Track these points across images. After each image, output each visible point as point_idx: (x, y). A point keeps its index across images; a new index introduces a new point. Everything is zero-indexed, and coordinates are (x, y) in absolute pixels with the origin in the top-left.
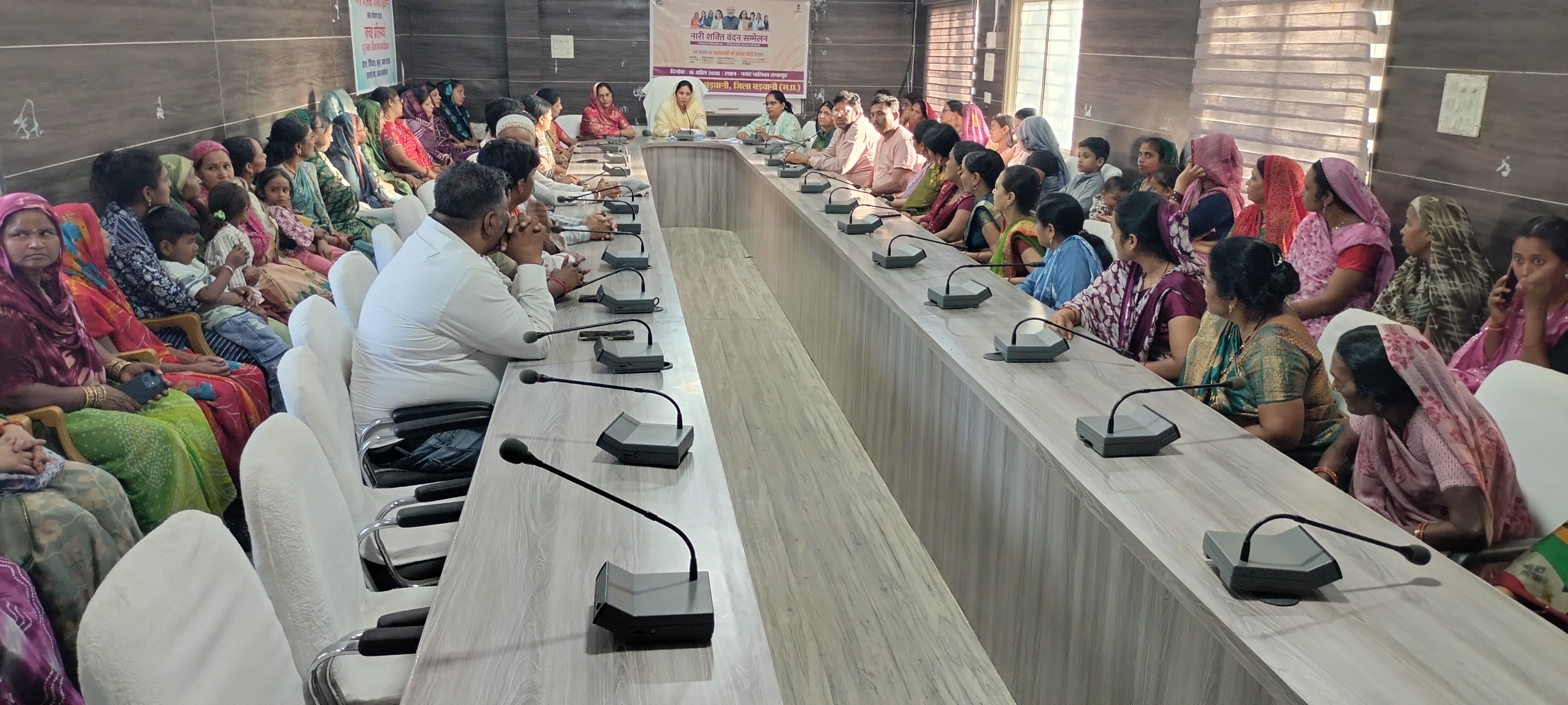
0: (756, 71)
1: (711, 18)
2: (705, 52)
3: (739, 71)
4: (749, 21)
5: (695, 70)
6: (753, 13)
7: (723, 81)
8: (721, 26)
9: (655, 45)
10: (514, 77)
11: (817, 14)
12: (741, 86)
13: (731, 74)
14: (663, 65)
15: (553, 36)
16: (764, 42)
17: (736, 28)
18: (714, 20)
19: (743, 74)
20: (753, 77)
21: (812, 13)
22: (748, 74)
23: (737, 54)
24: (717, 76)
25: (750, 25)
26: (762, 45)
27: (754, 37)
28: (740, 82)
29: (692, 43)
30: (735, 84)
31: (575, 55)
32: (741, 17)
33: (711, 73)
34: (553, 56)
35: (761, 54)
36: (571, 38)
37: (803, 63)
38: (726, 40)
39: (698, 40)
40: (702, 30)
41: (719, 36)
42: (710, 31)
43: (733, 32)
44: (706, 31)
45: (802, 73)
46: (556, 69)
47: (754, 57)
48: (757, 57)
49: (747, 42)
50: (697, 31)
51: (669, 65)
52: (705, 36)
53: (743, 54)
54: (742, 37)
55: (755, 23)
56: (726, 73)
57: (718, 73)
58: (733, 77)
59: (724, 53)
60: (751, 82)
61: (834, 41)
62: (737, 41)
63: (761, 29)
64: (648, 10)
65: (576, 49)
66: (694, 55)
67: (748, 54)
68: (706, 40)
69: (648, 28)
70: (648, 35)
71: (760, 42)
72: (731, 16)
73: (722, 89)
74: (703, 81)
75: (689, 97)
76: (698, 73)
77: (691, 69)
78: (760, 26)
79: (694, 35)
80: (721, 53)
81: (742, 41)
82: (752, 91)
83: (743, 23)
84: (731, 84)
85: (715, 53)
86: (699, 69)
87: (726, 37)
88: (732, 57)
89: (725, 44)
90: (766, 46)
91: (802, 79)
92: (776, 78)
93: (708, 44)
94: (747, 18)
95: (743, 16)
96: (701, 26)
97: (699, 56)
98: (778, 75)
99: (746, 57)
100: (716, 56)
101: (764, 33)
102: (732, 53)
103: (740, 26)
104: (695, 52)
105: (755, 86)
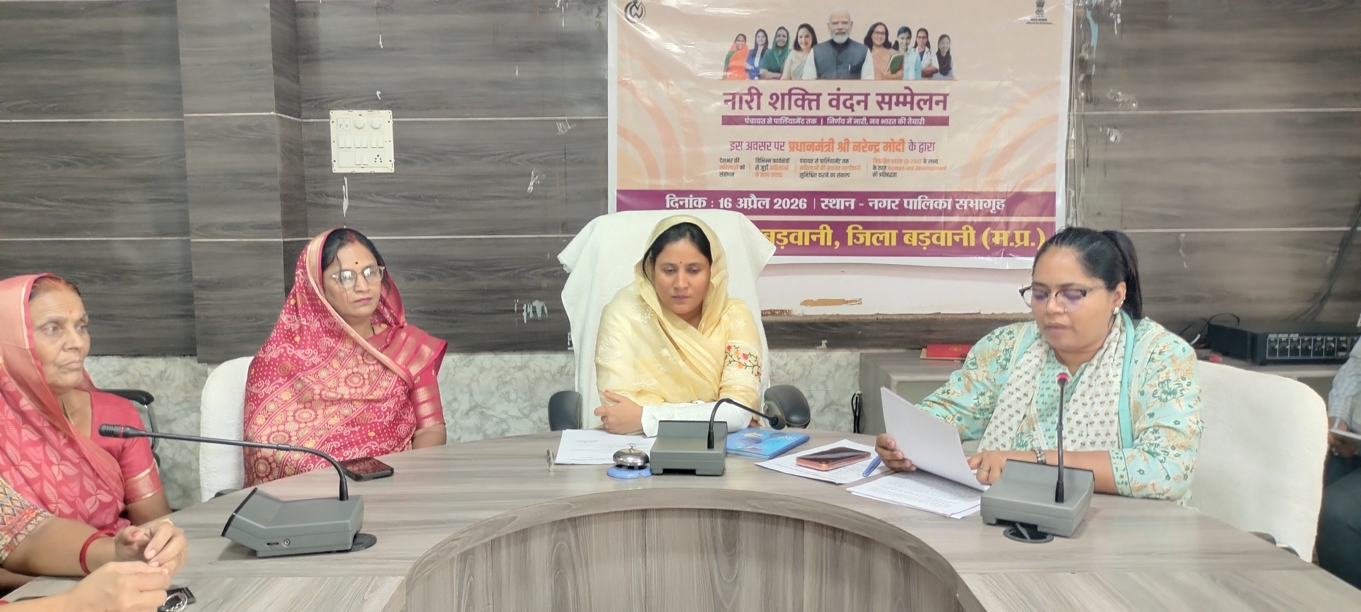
0: (915, 195)
1: (782, 49)
2: (765, 145)
3: (862, 197)
4: (893, 54)
5: (735, 196)
6: (906, 30)
7: (815, 225)
8: (810, 70)
9: (622, 132)
10: (205, 229)
11: (1094, 28)
12: (867, 237)
13: (840, 203)
14: (645, 183)
15: (336, 115)
16: (937, 111)
17: (856, 72)
18: (792, 54)
19: (876, 203)
20: (902, 211)
21: (1081, 25)
22: (887, 203)
23: (858, 147)
24: (799, 212)
25: (897, 66)
26: (931, 121)
27: (908, 98)
28: (867, 225)
29: (728, 120)
30: (850, 231)
31: (398, 161)
32: (869, 42)
33: (780, 203)
34: (336, 169)
35: (926, 146)
36: (384, 118)
37: (1052, 169)
38: (826, 110)
39: (745, 111)
40: (759, 84)
41: (806, 98)
42: (781, 85)
43: (848, 86)
44: (768, 86)
45: (1051, 196)
46: (346, 203)
47: (908, 154)
48: (916, 154)
49: (886, 112)
50: (742, 86)
51: (662, 184)
52: (765, 100)
53: (874, 146)
54: (873, 100)
55: (911, 60)
56: (826, 203)
57: (802, 203)
58: (847, 211)
59: (820, 146)
60: (899, 227)
61: (1144, 102)
62: (859, 110)
63: (927, 75)
64: (602, 34)
65: (399, 146)
66: (734, 154)
67: (889, 146)
68: (766, 110)
69: (604, 84)
70: (602, 101)
71: (926, 112)
72: (840, 39)
73: (814, 248)
74: (760, 225)
75: (700, 278)
76: (744, 203)
77: (725, 194)
78: (925, 64)
79: (732, 99)
80: (811, 146)
81: (874, 110)
82: (902, 249)
83: (876, 59)
84: (839, 230)
85: (795, 146)
86: (746, 194)
87: (824, 100)
88: (842, 155)
89: (822, 121)
90: (944, 121)
91: (1052, 213)
92: (971, 212)
93: (774, 121)
94: (887, 45)
95: (878, 39)
96: (754, 74)
97: (747, 157)
98: (978, 204)
99: (882, 154)
100: (796, 156)
101: (937, 85)
102: (844, 146)
103: (868, 69)
104: (736, 145)
105: (912, 238)
